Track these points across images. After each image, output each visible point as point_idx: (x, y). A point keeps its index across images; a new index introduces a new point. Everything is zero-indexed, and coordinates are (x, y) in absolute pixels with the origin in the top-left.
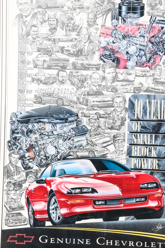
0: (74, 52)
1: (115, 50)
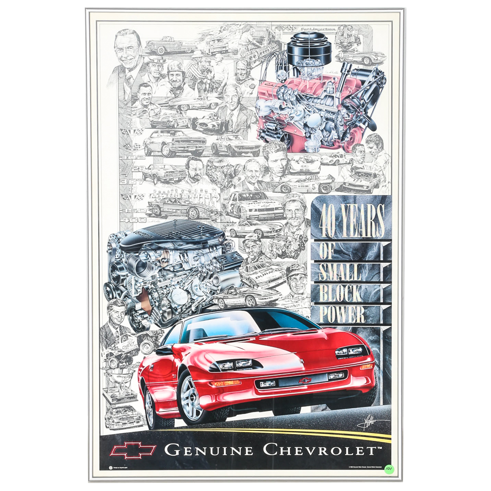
0: (214, 126)
1: (283, 121)
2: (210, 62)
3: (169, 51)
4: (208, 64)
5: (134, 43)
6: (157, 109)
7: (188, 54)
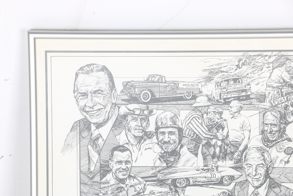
2: (221, 113)
3: (157, 97)
4: (218, 116)
5: (104, 85)
6: (139, 186)
7: (189, 102)
